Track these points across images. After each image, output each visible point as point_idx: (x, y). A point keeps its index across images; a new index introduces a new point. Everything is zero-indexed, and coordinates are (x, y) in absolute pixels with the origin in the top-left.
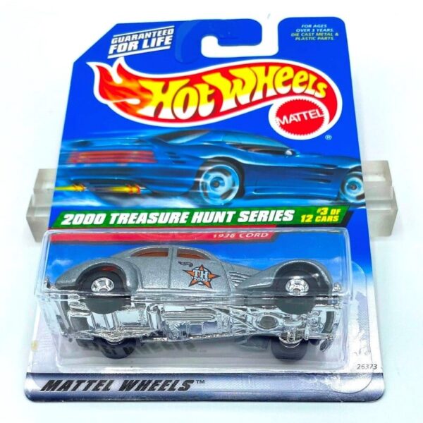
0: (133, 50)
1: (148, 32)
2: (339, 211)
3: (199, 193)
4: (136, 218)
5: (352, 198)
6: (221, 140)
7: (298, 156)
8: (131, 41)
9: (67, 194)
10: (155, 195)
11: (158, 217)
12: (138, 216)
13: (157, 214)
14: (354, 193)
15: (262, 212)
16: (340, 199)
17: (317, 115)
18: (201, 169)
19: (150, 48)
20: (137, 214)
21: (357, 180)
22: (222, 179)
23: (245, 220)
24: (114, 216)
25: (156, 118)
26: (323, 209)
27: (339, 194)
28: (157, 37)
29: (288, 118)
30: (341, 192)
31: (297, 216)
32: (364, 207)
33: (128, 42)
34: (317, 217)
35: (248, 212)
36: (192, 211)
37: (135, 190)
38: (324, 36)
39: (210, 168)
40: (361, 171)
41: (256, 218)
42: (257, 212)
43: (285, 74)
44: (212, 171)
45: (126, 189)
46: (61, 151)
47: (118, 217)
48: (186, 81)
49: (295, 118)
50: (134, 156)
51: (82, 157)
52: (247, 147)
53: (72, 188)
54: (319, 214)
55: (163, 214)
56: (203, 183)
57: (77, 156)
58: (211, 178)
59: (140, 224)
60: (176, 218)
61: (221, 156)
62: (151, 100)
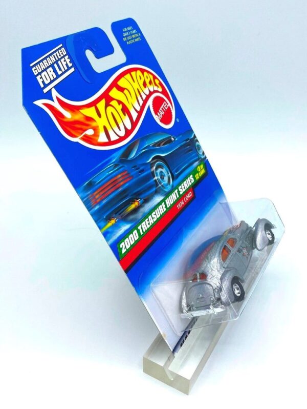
0: (55, 79)
1: (50, 55)
2: (202, 165)
3: (160, 187)
4: (148, 222)
9: (110, 230)
10: (146, 201)
11: (155, 214)
12: (148, 220)
16: (200, 158)
17: (167, 106)
18: (152, 170)
19: (63, 73)
24: (139, 228)
25: (110, 143)
29: (160, 114)
31: (194, 178)
32: (206, 159)
33: (45, 70)
34: (199, 174)
35: (181, 187)
36: (163, 200)
37: (136, 204)
38: (137, 38)
39: (154, 168)
44: (156, 169)
45: (133, 206)
46: (82, 199)
47: (142, 228)
49: (161, 112)
51: (97, 197)
52: (158, 144)
53: (109, 225)
54: (199, 172)
55: (156, 211)
57: (94, 198)
58: (158, 174)
59: (152, 224)
60: (161, 210)
61: (153, 156)
62: (98, 127)
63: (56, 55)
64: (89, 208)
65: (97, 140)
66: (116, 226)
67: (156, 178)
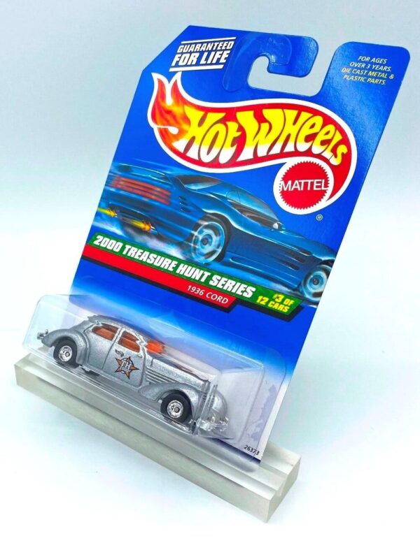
0: (191, 65)
1: (211, 42)
2: (292, 302)
3: (190, 246)
5: (309, 293)
6: (225, 196)
7: (282, 232)
8: (194, 52)
9: (103, 216)
10: (160, 238)
11: (155, 259)
12: (142, 253)
13: (155, 256)
14: (314, 289)
15: (230, 281)
16: (299, 291)
17: (320, 187)
18: (200, 222)
19: (206, 64)
20: (142, 251)
21: (323, 274)
22: (211, 238)
23: (214, 284)
24: (128, 247)
25: (183, 156)
26: (280, 296)
27: (300, 285)
28: (216, 51)
29: (292, 185)
30: (302, 283)
31: (255, 295)
32: (315, 306)
33: (191, 53)
34: (272, 302)
35: (219, 278)
36: (180, 261)
37: (147, 227)
38: (376, 78)
39: (206, 223)
40: (332, 267)
41: (223, 285)
42: (226, 280)
43: (313, 126)
44: (207, 227)
45: (142, 225)
46: (110, 172)
47: (129, 249)
48: (221, 115)
49: (298, 185)
50: (156, 193)
51: (122, 183)
52: (243, 210)
53: (107, 212)
54: (274, 300)
55: (159, 257)
56: (196, 236)
57: (119, 181)
58: (204, 234)
59: (142, 261)
60: (167, 265)
61: (219, 213)
62: (187, 132)
63: (218, 45)
64: (107, 184)
65: (172, 142)
66: (111, 219)
67: (196, 234)
